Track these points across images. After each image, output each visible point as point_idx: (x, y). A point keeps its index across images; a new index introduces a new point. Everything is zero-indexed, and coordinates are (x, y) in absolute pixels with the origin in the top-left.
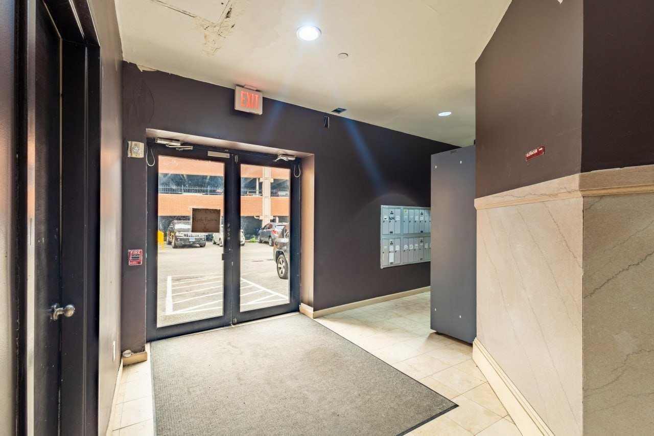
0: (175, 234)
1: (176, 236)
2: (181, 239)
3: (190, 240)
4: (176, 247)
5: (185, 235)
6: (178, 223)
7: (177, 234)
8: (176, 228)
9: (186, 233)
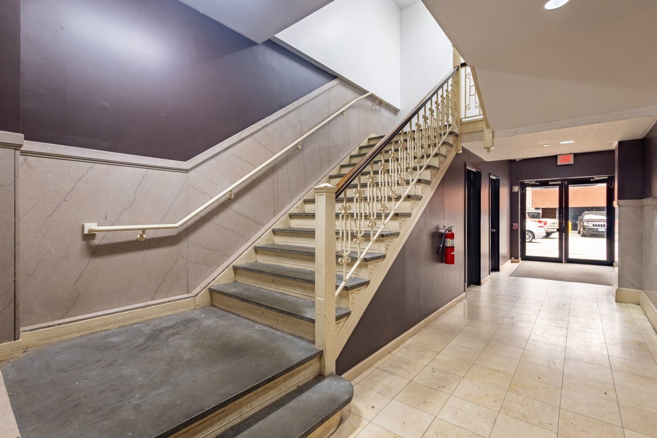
0: (583, 224)
1: (584, 226)
2: (589, 229)
3: (599, 230)
4: (584, 235)
5: (594, 225)
6: (588, 214)
7: (585, 224)
8: (585, 218)
9: (595, 223)
